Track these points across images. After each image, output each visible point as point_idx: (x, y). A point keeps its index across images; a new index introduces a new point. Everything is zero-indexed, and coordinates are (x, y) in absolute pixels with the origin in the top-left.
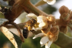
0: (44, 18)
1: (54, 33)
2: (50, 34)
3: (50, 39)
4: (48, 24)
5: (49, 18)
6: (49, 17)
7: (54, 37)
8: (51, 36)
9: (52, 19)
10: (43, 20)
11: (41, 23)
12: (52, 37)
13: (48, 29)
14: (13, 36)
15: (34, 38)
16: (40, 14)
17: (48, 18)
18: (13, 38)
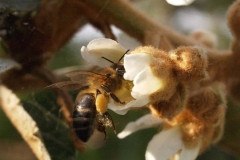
0: (156, 56)
1: (204, 115)
2: (186, 121)
3: (187, 140)
4: (175, 84)
5: (179, 59)
6: (179, 53)
7: (205, 131)
8: (192, 129)
9: (189, 63)
10: (152, 66)
11: (138, 81)
12: (196, 134)
13: (178, 101)
14: (36, 130)
15: (122, 135)
16: (148, 33)
17: (173, 55)
18: (35, 137)
